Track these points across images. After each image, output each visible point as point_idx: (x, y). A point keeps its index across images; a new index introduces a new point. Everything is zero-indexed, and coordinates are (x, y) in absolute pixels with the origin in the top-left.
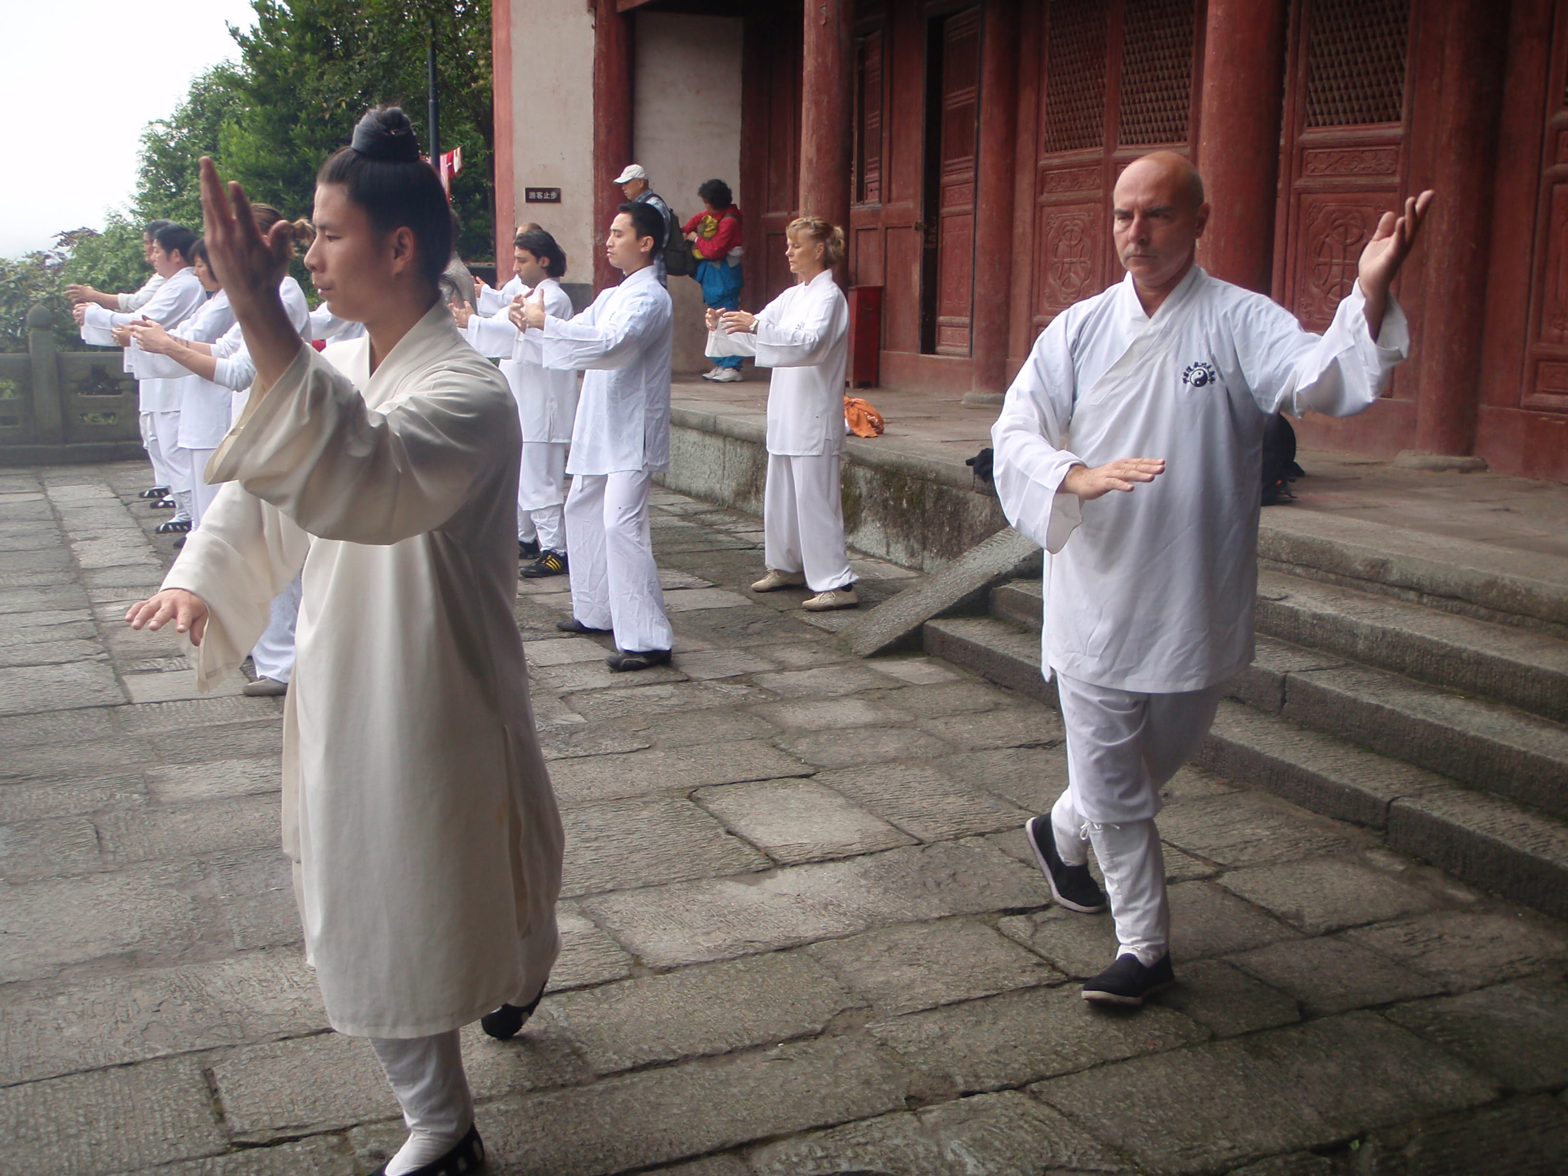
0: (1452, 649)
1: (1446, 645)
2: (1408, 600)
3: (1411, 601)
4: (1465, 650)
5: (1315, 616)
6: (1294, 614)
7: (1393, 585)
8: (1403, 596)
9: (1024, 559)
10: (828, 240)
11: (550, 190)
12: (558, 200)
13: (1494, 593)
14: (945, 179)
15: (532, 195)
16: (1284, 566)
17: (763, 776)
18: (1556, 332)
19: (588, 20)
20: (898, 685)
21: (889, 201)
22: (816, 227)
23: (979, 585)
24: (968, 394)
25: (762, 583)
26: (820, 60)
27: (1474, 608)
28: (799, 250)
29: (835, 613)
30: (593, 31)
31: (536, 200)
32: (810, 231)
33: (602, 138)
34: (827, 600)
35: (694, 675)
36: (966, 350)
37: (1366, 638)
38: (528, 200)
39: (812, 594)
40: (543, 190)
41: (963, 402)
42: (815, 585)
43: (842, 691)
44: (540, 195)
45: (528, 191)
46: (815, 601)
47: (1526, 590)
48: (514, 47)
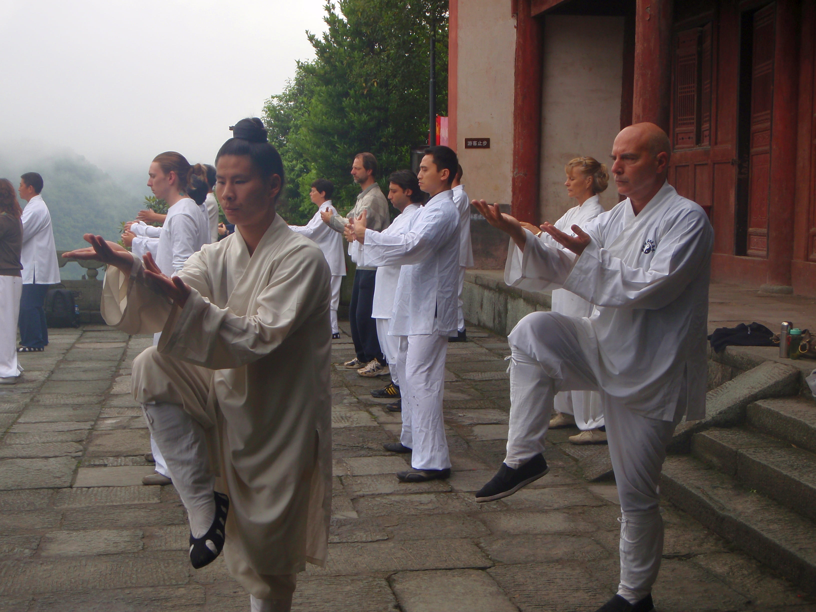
9: (720, 413)
10: (596, 174)
11: (482, 140)
12: (488, 146)
14: (754, 128)
15: (470, 143)
17: (451, 566)
19: (513, 22)
20: (600, 503)
21: (716, 144)
23: (683, 431)
24: (763, 286)
25: (553, 422)
28: (574, 182)
29: (592, 447)
30: (515, 30)
31: (472, 147)
32: (582, 168)
33: (520, 103)
34: (587, 437)
35: (456, 488)
38: (467, 147)
39: (578, 431)
40: (478, 140)
41: (759, 292)
42: (582, 426)
44: (475, 143)
45: (467, 140)
46: (577, 437)
48: (460, 43)
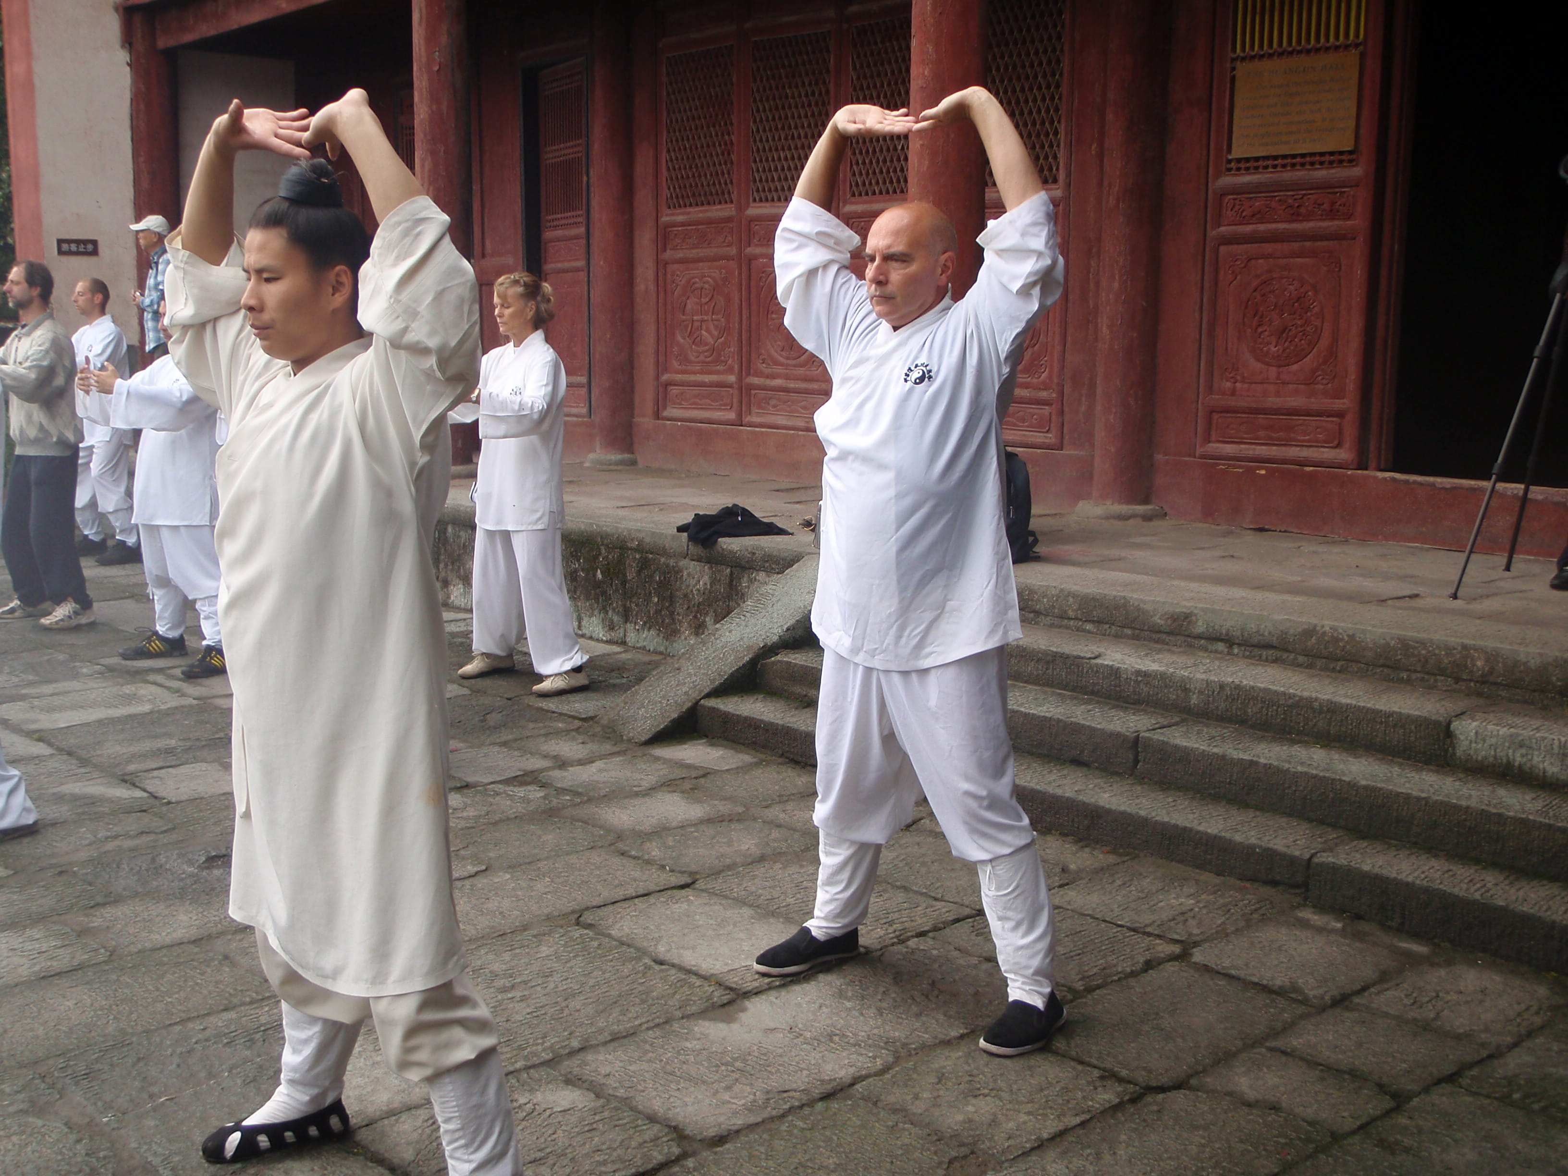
0: (1301, 698)
1: (1294, 695)
2: (1216, 652)
3: (1221, 653)
4: (1316, 699)
5: (1138, 672)
6: (1114, 673)
7: (1199, 637)
8: (1210, 647)
9: (788, 629)
10: (539, 298)
11: (85, 242)
12: (95, 252)
13: (1314, 640)
14: (548, 235)
15: (65, 247)
16: (1072, 623)
17: (641, 892)
18: (1229, 384)
19: (122, 56)
20: (701, 773)
21: (483, 256)
22: (526, 285)
24: (592, 456)
25: (469, 668)
26: (434, 107)
27: (1292, 656)
30: (128, 69)
31: (70, 253)
32: (520, 289)
33: (145, 185)
34: (560, 683)
35: (471, 779)
36: (584, 411)
37: (1201, 692)
38: (60, 252)
40: (78, 242)
41: (587, 465)
43: (645, 784)
44: (73, 247)
45: (60, 242)
46: (546, 685)
47: (1348, 636)
48: (37, 83)
